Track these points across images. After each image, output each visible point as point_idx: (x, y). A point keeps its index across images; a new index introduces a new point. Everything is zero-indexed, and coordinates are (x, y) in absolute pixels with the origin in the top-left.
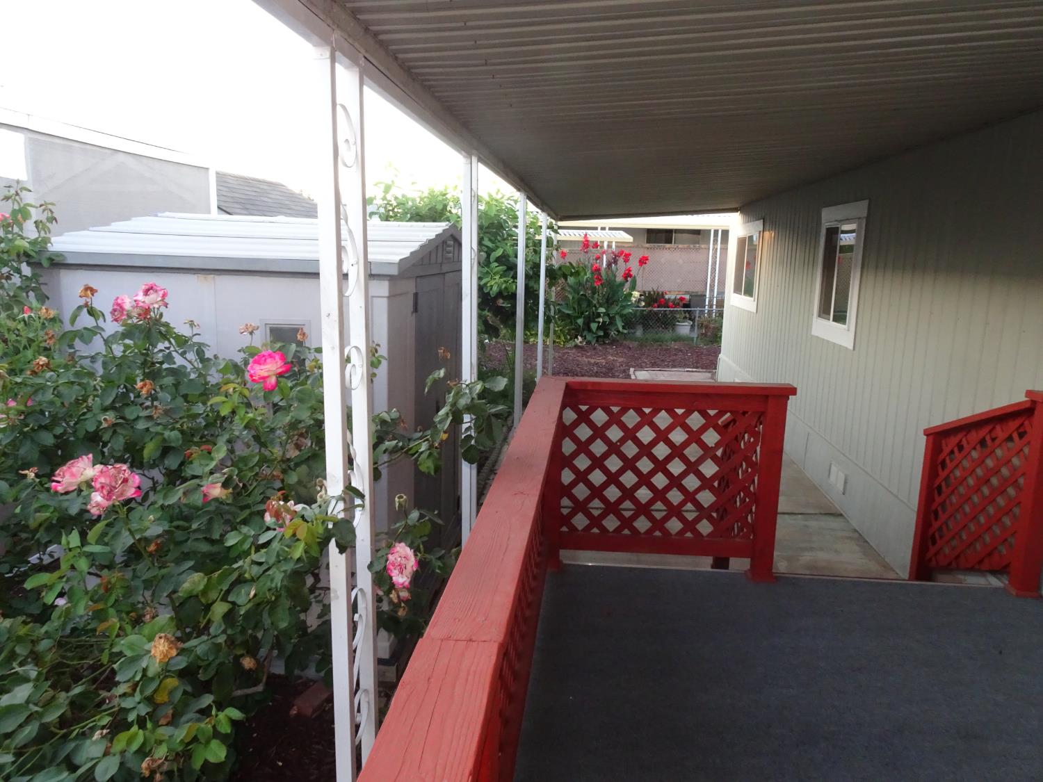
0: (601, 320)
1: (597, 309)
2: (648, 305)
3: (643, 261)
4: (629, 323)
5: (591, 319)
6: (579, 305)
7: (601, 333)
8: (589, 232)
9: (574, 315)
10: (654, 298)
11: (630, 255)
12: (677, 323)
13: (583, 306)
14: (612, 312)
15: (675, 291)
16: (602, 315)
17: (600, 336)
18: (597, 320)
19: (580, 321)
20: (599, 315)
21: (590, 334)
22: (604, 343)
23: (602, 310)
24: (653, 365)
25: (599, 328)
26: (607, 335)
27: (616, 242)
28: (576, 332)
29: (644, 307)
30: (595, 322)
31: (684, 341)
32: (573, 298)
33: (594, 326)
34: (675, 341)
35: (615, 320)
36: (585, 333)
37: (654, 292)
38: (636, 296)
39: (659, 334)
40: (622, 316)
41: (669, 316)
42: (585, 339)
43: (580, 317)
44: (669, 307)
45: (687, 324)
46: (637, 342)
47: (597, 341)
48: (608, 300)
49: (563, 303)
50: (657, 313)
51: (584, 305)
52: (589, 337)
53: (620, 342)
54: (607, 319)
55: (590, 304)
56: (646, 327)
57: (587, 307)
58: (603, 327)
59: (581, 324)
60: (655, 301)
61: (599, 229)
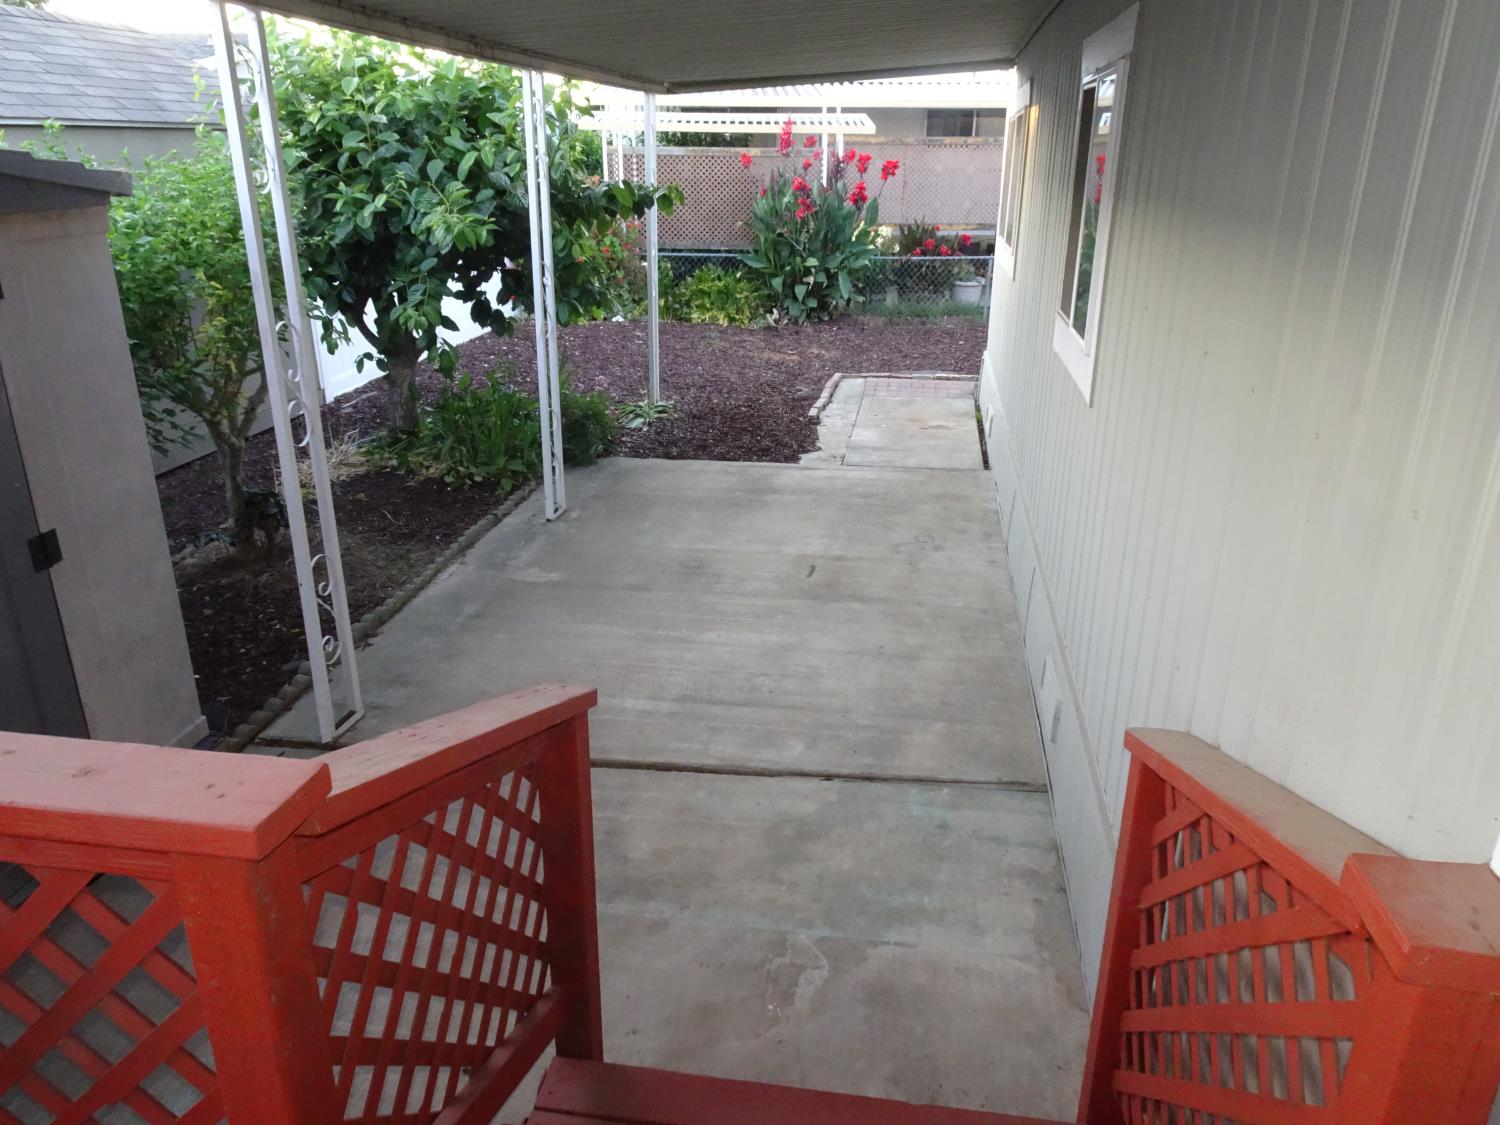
0: (811, 280)
1: (804, 260)
2: (907, 248)
3: (889, 169)
4: (869, 283)
5: (798, 279)
6: (777, 253)
7: (813, 303)
8: (795, 117)
9: (766, 271)
10: (915, 239)
11: (869, 158)
12: (958, 283)
13: (783, 254)
14: (832, 265)
15: (959, 224)
16: (813, 270)
17: (812, 309)
18: (805, 280)
19: (777, 283)
20: (807, 272)
21: (796, 305)
22: (821, 321)
23: (812, 262)
24: (882, 365)
25: (809, 294)
26: (823, 306)
27: (845, 135)
28: (771, 301)
29: (899, 254)
30: (802, 283)
31: (965, 314)
32: (766, 240)
33: (800, 291)
34: (950, 314)
35: (837, 280)
36: (787, 303)
37: (918, 227)
38: (884, 234)
39: (922, 303)
40: (851, 272)
41: (940, 271)
42: (787, 313)
43: (775, 275)
44: (939, 255)
45: (975, 283)
46: (883, 318)
47: (808, 316)
48: (825, 245)
49: (751, 249)
50: (920, 265)
51: (785, 253)
52: (794, 311)
53: (854, 317)
54: (822, 278)
55: (793, 252)
56: (903, 290)
57: (789, 257)
58: (815, 291)
59: (780, 289)
60: (918, 242)
61: (825, 110)
